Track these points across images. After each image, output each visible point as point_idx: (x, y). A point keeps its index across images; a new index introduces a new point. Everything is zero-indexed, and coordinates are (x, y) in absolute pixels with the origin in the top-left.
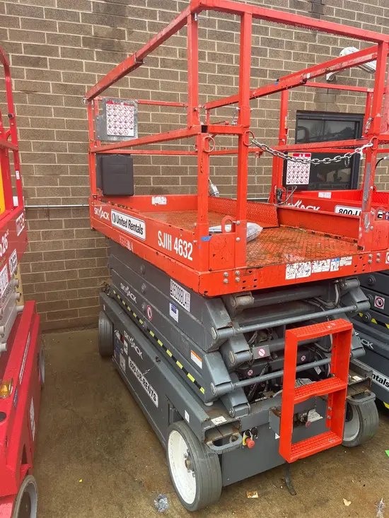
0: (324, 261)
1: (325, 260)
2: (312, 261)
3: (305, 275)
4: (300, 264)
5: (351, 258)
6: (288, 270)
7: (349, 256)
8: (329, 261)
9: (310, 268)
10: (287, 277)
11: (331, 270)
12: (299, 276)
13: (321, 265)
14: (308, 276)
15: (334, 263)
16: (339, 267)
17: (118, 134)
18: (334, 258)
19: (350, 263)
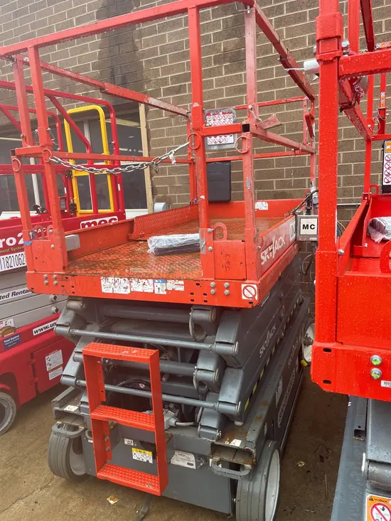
0: (144, 280)
1: (146, 279)
2: (129, 278)
3: (122, 291)
4: (116, 279)
5: (182, 282)
6: (103, 282)
7: (180, 280)
8: (151, 281)
9: (128, 286)
10: (104, 290)
11: (156, 292)
12: (117, 291)
13: (141, 283)
14: (126, 293)
15: (159, 285)
16: (166, 290)
17: (218, 143)
18: (158, 279)
19: (182, 289)
